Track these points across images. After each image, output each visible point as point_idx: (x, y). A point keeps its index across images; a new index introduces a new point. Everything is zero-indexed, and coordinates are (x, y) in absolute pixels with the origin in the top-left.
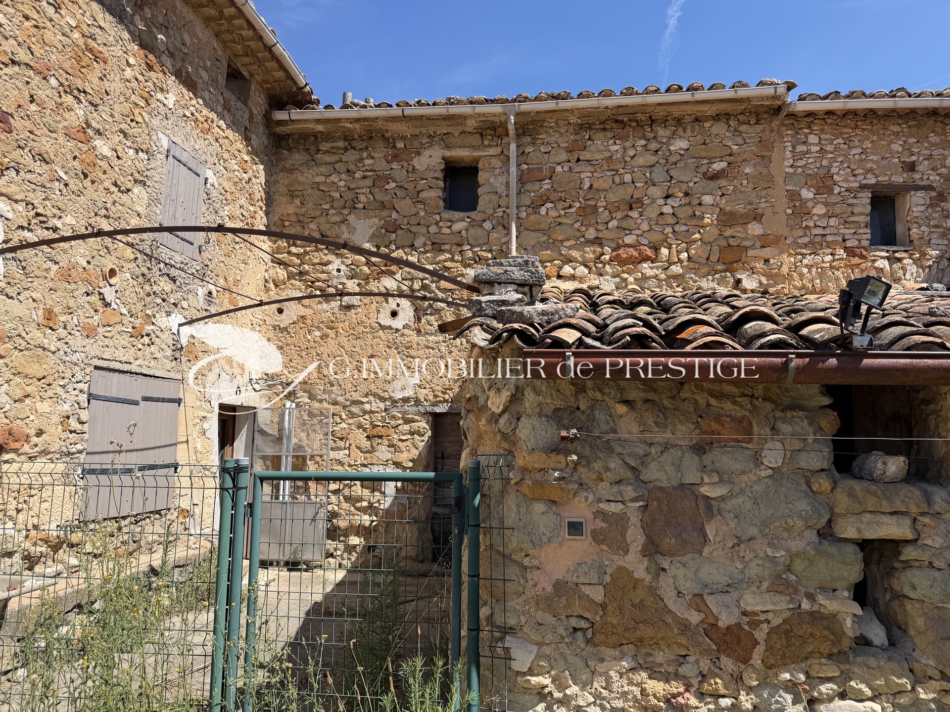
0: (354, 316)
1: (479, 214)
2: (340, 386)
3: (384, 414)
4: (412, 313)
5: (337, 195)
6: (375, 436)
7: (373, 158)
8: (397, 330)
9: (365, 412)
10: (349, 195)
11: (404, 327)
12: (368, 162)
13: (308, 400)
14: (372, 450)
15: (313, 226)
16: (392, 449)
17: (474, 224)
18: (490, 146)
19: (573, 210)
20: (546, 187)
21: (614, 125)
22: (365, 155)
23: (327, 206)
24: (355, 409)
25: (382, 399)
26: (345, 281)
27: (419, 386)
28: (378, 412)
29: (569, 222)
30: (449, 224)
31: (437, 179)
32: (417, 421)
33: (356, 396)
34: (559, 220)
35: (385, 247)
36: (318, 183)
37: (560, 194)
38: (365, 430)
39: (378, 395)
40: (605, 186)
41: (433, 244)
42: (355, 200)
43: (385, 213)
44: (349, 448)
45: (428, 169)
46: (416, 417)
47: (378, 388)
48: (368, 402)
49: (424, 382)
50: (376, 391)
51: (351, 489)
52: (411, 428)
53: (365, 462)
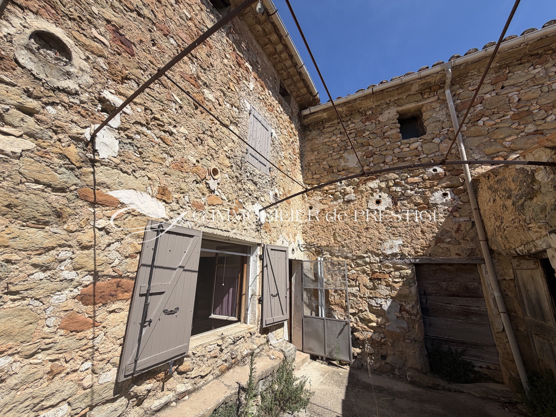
0: (352, 206)
1: (429, 136)
2: (349, 247)
3: (380, 264)
4: (390, 200)
5: (336, 145)
6: (375, 279)
7: (354, 123)
8: (382, 211)
9: (366, 263)
10: (343, 144)
11: (386, 209)
12: (351, 125)
13: (329, 256)
14: (374, 288)
15: (325, 163)
16: (389, 288)
17: (425, 142)
18: (428, 98)
19: (509, 117)
20: (479, 108)
21: (530, 58)
22: (349, 123)
23: (331, 152)
24: (360, 262)
25: (378, 255)
26: (345, 187)
27: (403, 246)
28: (375, 263)
29: (506, 125)
30: (408, 145)
31: (395, 123)
32: (405, 269)
33: (359, 253)
34: (497, 126)
35: (367, 166)
36: (326, 142)
37: (492, 110)
38: (368, 274)
39: (374, 252)
40: (535, 95)
41: (398, 158)
42: (346, 146)
43: (364, 148)
44: (359, 286)
45: (389, 119)
46: (404, 267)
47: (373, 248)
48: (368, 257)
49: (406, 243)
50: (372, 249)
51: (363, 313)
52: (401, 273)
53: (371, 296)
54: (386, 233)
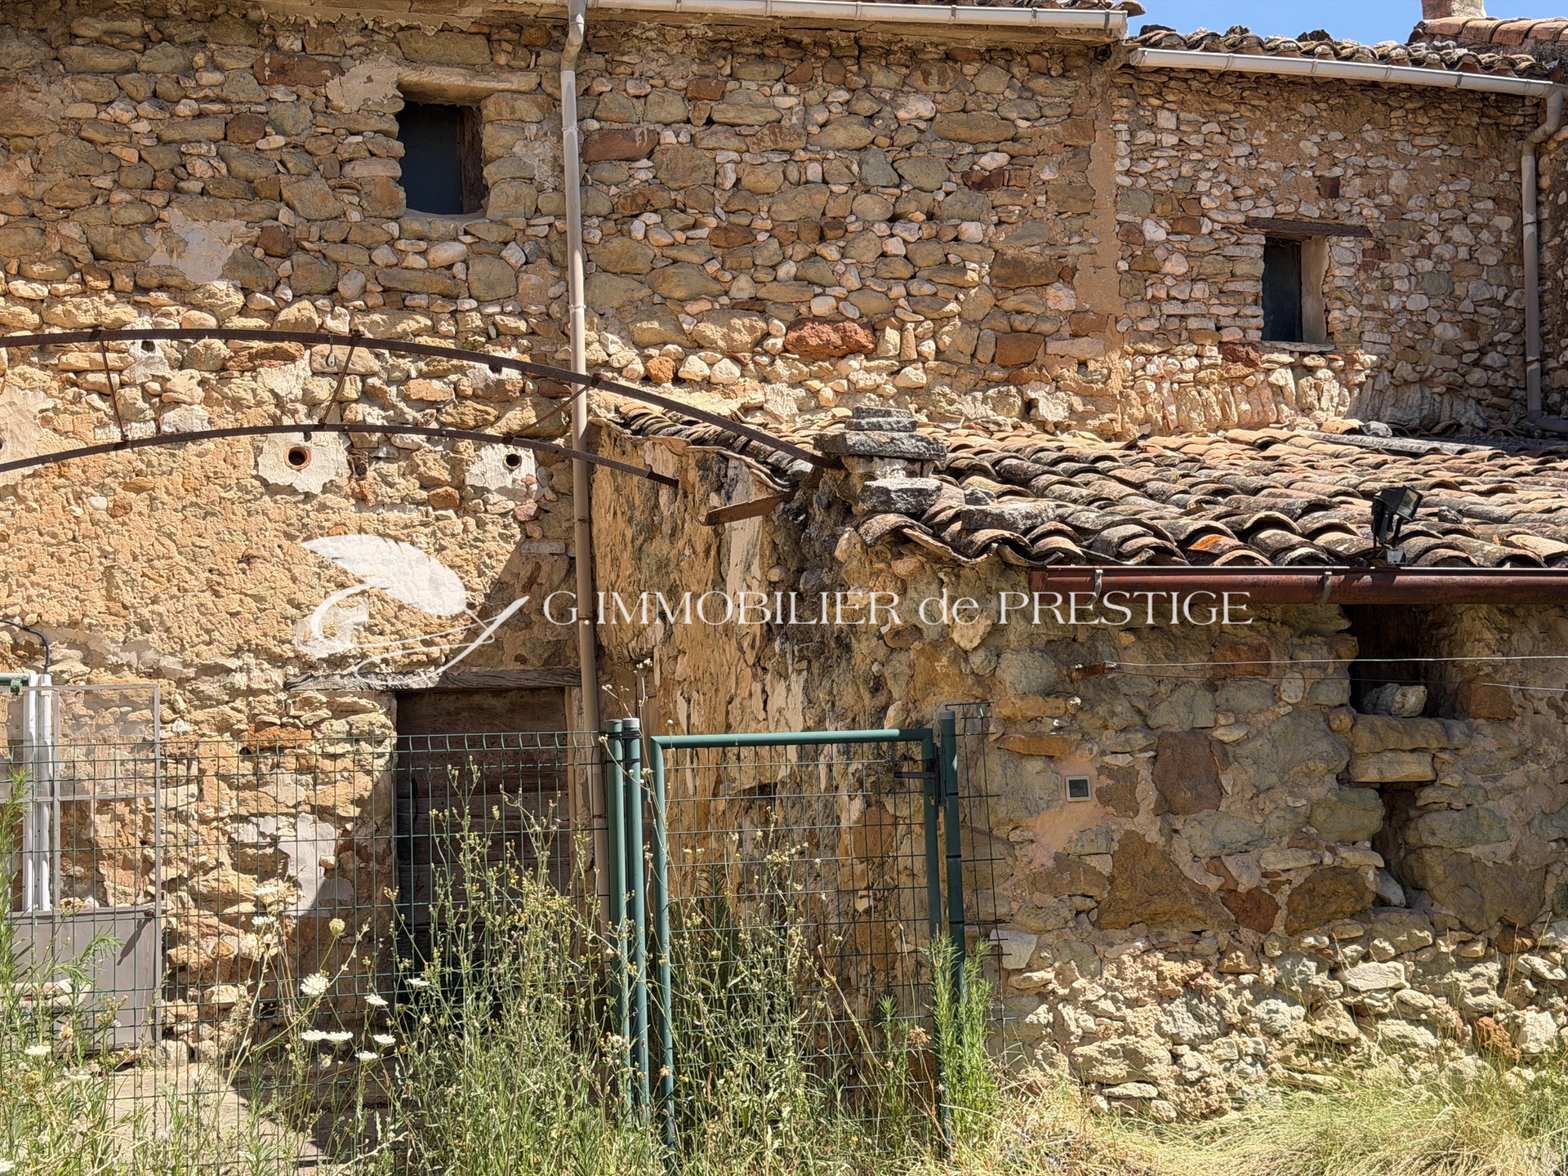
0: (194, 460)
1: (494, 228)
2: (168, 630)
3: (282, 696)
4: (343, 457)
5: (131, 155)
6: (262, 750)
7: (219, 68)
8: (308, 496)
9: (234, 693)
10: (164, 158)
11: (325, 489)
12: (210, 78)
13: (80, 668)
14: (259, 781)
15: (71, 230)
16: (309, 778)
17: (480, 250)
18: (512, 69)
19: (703, 233)
20: (643, 175)
21: (784, 52)
22: (200, 59)
23: (105, 182)
24: (209, 687)
25: (278, 661)
26: (165, 371)
27: (369, 629)
28: (267, 692)
29: (696, 259)
30: (423, 245)
31: (386, 134)
32: (364, 710)
33: (211, 656)
34: (674, 253)
35: (265, 292)
36: (77, 120)
37: (673, 195)
38: (237, 735)
39: (267, 651)
40: (771, 183)
41: (385, 290)
42: (181, 171)
43: (260, 209)
44: (199, 782)
45: (365, 109)
46: (363, 702)
47: (265, 635)
48: (241, 669)
49: (379, 619)
50: (262, 641)
51: (210, 876)
52: (351, 726)
53: (243, 811)
54: (315, 581)
